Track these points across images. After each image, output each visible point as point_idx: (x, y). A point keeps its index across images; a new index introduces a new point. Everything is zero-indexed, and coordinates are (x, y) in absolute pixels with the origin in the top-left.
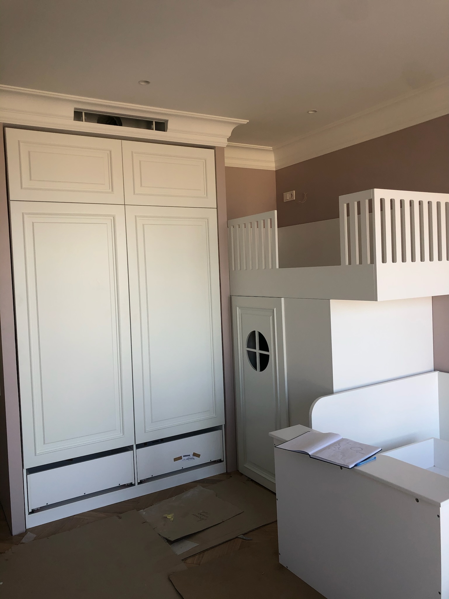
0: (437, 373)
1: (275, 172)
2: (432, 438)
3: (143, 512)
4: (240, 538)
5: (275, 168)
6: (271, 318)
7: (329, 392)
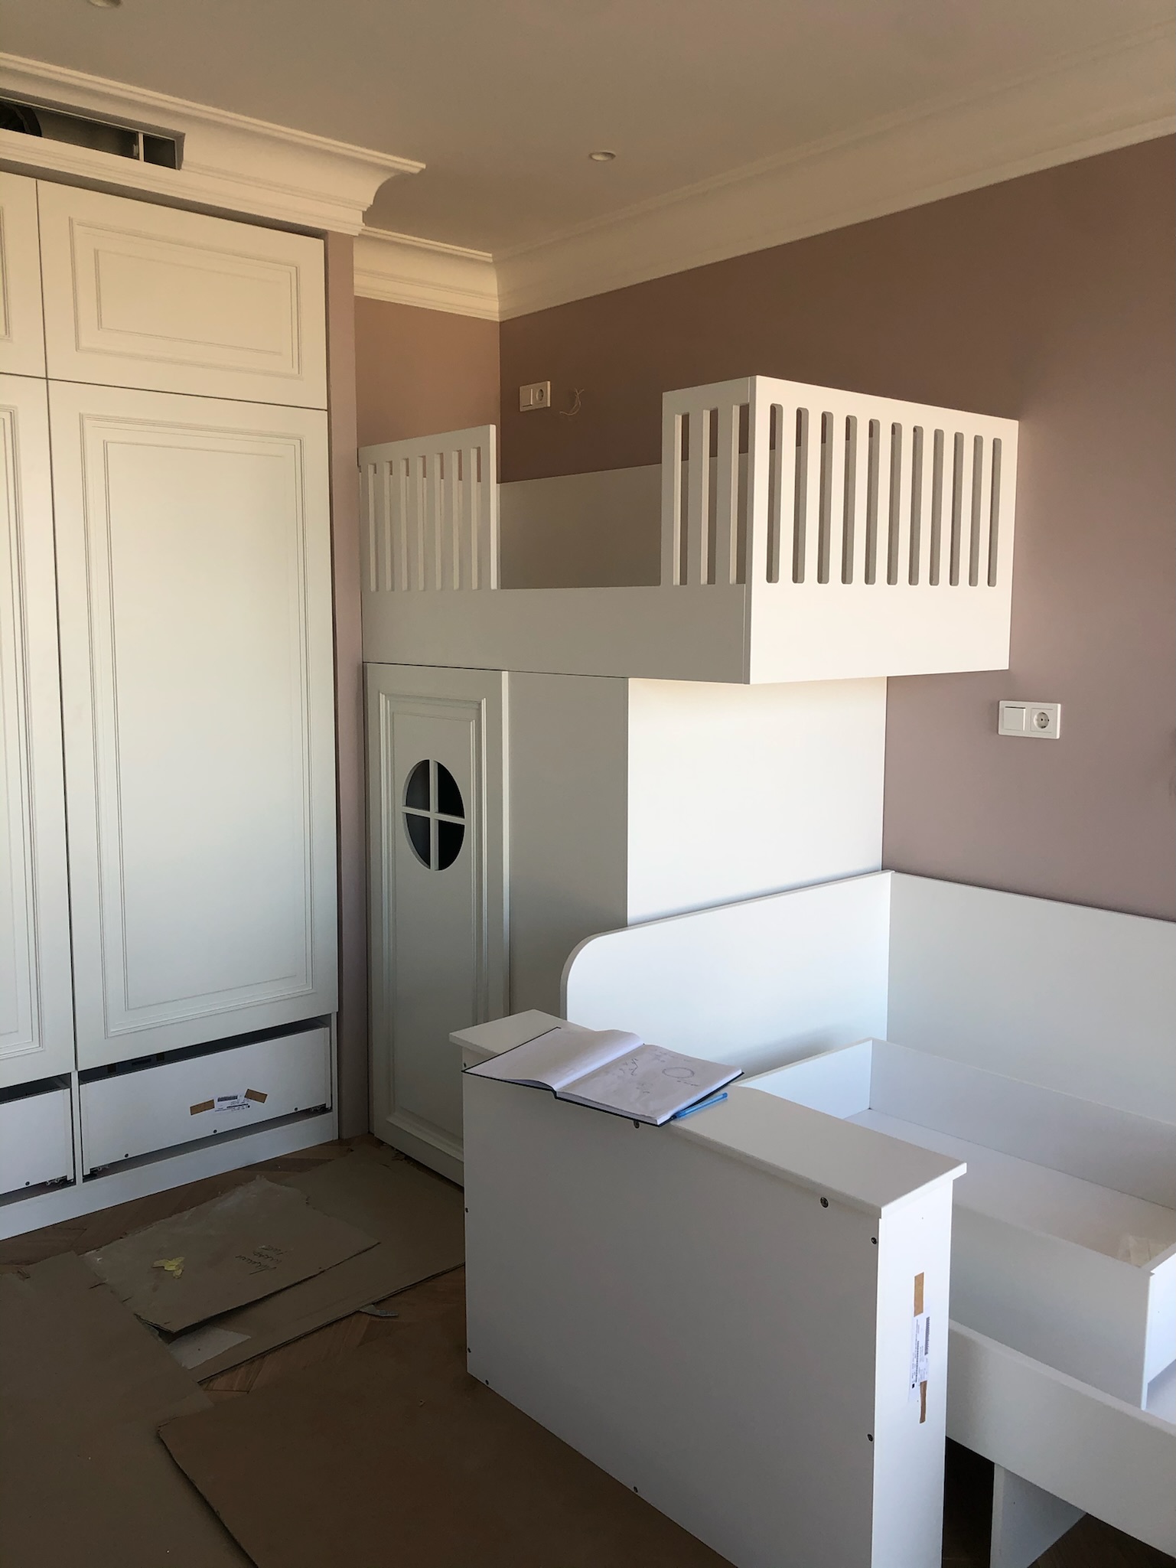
0: (888, 876)
1: (498, 325)
2: (868, 1040)
3: (95, 1258)
4: (366, 1313)
5: (498, 315)
6: (473, 724)
7: (617, 922)
